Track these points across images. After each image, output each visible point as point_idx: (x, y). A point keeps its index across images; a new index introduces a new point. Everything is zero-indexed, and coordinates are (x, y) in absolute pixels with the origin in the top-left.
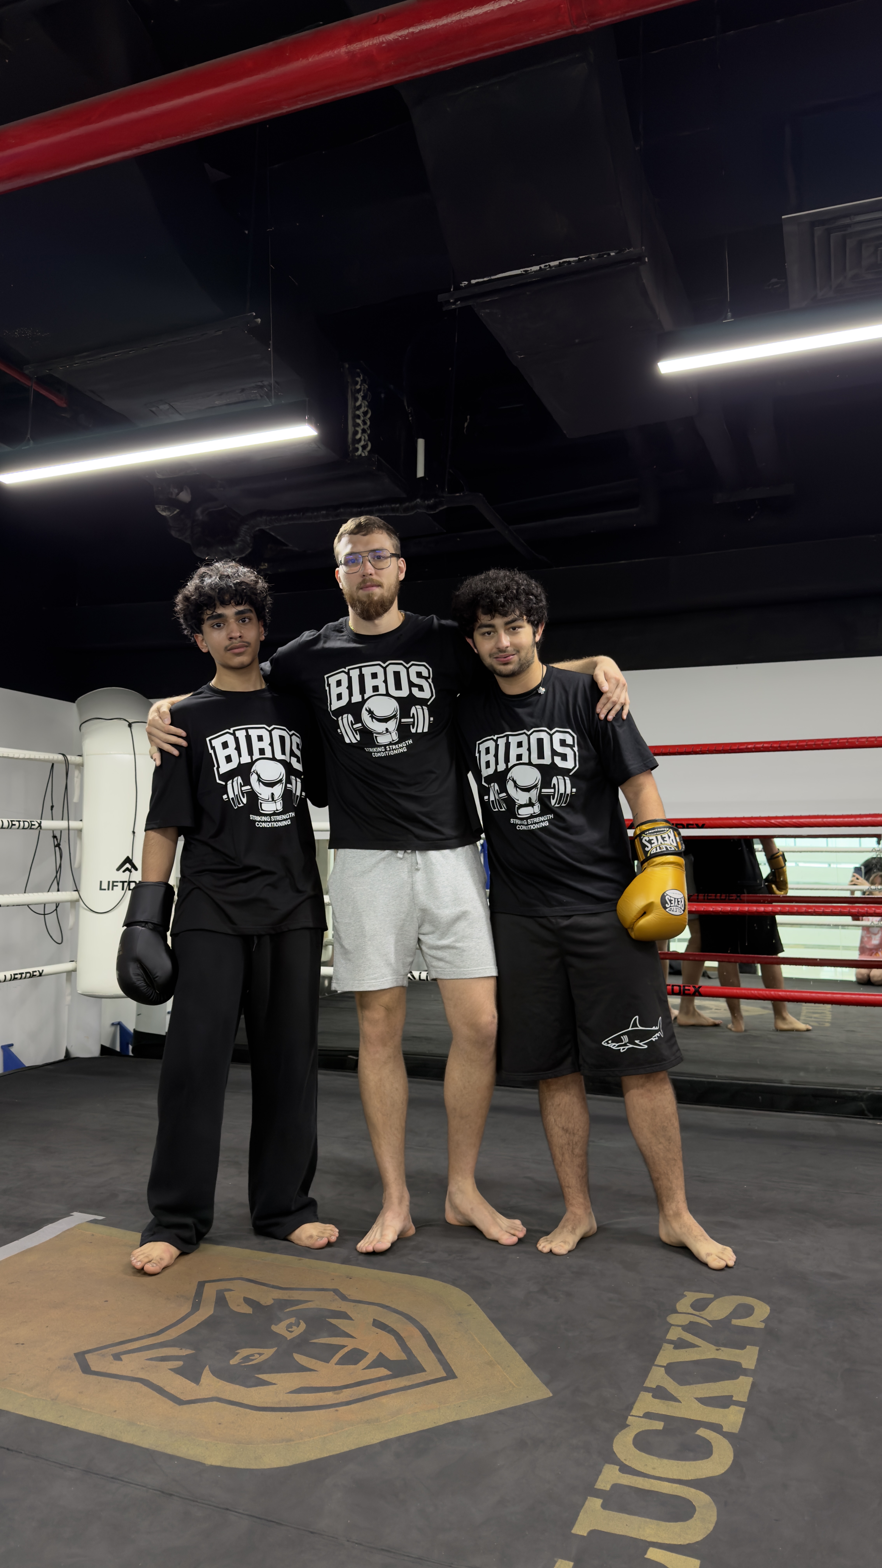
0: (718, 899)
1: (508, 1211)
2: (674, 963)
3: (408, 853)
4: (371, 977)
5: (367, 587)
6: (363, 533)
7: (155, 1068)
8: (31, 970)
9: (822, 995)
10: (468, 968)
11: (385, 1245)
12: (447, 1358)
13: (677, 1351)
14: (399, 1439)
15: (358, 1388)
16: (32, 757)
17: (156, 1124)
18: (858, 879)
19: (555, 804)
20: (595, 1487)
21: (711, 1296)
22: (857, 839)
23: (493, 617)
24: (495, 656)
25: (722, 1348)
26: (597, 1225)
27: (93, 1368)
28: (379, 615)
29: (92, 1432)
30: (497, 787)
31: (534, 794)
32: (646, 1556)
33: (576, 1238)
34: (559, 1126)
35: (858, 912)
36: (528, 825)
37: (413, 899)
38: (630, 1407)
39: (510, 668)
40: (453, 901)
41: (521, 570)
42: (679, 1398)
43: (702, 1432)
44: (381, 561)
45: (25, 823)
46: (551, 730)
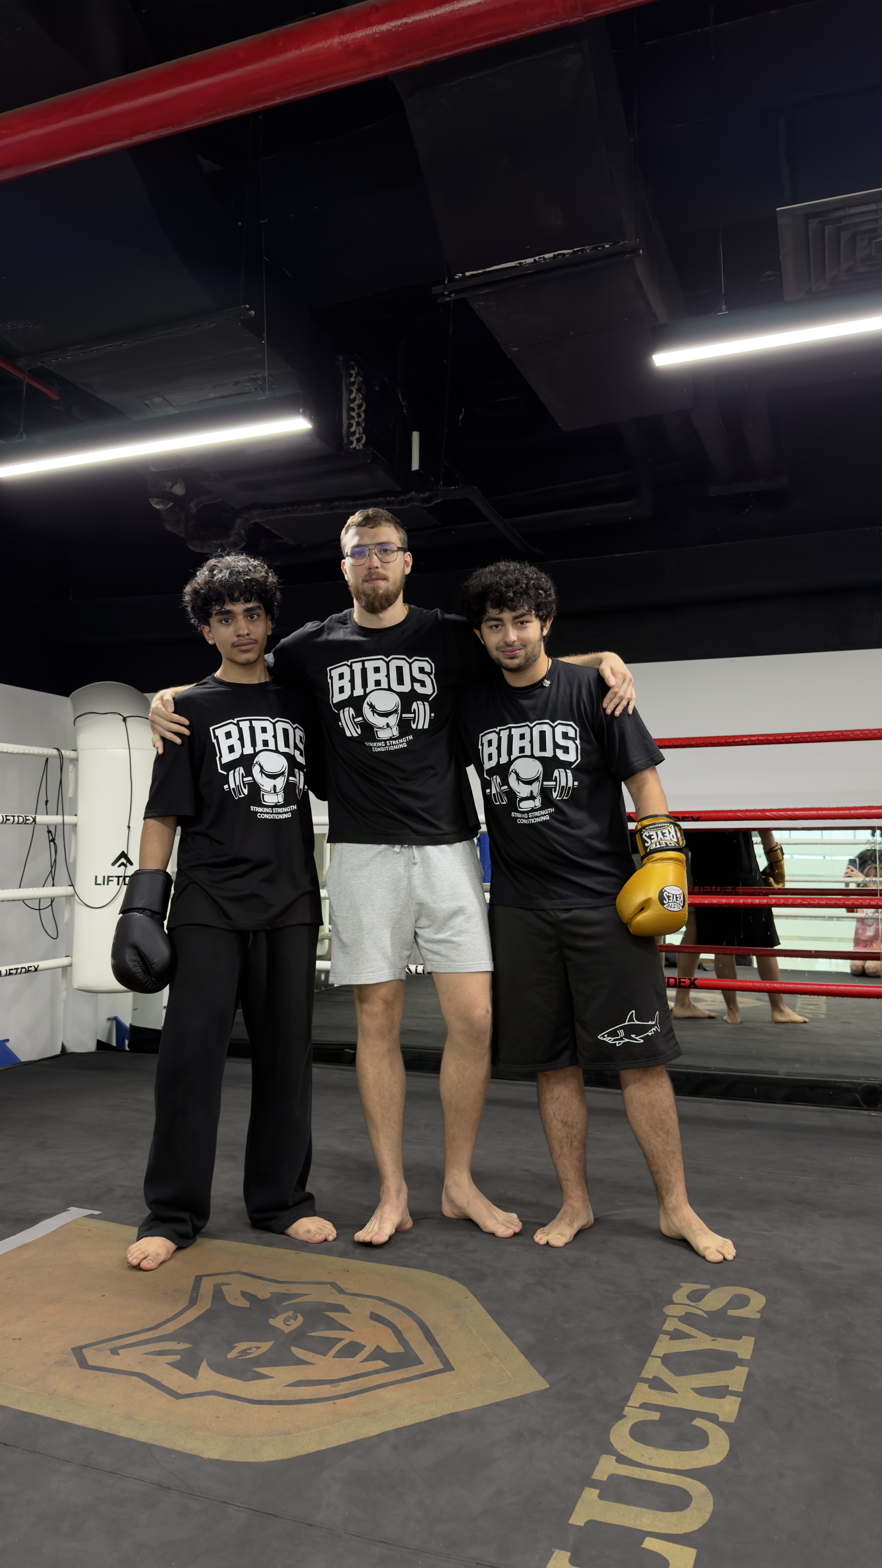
0: (713, 892)
1: (503, 1203)
2: (670, 955)
3: (405, 848)
4: (370, 970)
5: (373, 580)
6: (370, 526)
7: (151, 1063)
8: (26, 965)
9: (817, 987)
10: (464, 962)
11: (383, 1237)
12: (444, 1350)
13: (673, 1342)
14: (398, 1431)
15: (355, 1380)
16: (26, 751)
17: (153, 1118)
18: (852, 871)
19: (557, 797)
20: (592, 1478)
21: (708, 1287)
22: (852, 831)
23: (501, 611)
24: (502, 650)
25: (718, 1339)
26: (594, 1217)
27: (90, 1363)
28: (383, 608)
29: (90, 1427)
30: (499, 780)
31: (536, 788)
32: (642, 1546)
33: (574, 1231)
34: (559, 1119)
35: (853, 904)
36: (529, 818)
37: (410, 892)
38: (627, 1398)
39: (516, 662)
40: (450, 895)
41: (531, 563)
42: (675, 1388)
43: (698, 1422)
44: (388, 554)
45: (20, 817)
46: (553, 723)
